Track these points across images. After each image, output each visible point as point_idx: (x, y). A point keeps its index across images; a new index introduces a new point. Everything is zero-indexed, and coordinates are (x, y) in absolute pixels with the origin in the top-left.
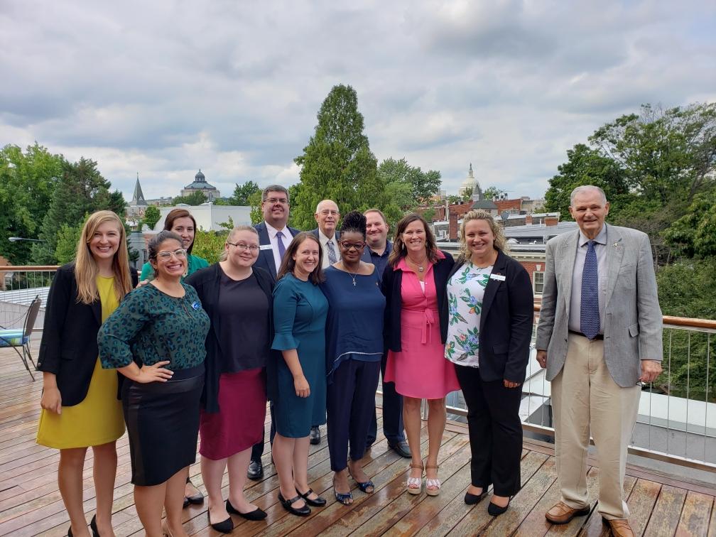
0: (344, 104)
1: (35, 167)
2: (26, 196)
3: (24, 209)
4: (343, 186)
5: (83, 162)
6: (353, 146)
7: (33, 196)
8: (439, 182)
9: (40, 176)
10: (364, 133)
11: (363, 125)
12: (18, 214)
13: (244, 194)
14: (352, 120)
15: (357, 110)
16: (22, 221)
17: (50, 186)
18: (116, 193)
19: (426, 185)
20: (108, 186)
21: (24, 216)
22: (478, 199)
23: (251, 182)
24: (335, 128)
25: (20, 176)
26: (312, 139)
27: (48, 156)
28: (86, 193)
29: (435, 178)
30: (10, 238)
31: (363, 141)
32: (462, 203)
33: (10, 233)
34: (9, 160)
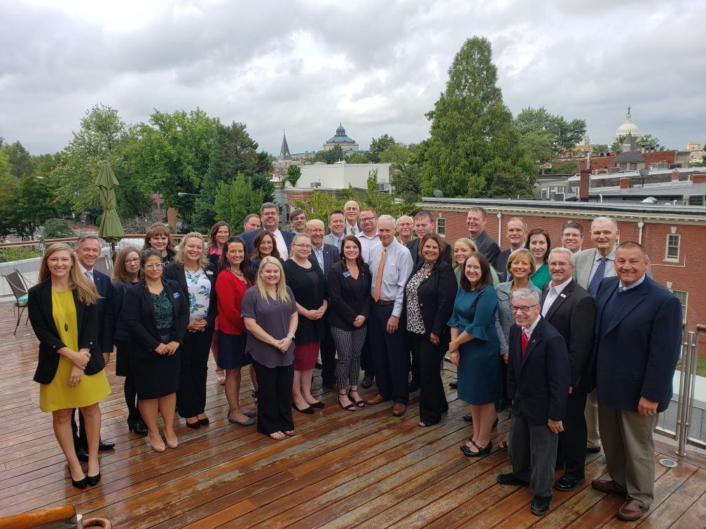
0: (477, 56)
1: (196, 130)
2: (191, 156)
3: (190, 167)
4: (474, 140)
5: (235, 126)
6: (485, 99)
7: (196, 155)
8: (584, 131)
9: (202, 138)
10: (497, 85)
11: (497, 77)
12: (185, 172)
13: (379, 147)
14: (485, 73)
15: (491, 62)
16: (189, 177)
17: (209, 146)
18: (263, 153)
19: (569, 135)
20: (256, 147)
21: (190, 174)
22: (628, 150)
23: (386, 136)
24: (467, 81)
25: (185, 137)
26: (442, 95)
27: (207, 120)
28: (237, 153)
29: (579, 127)
30: (179, 194)
31: (496, 93)
32: (608, 154)
33: (179, 188)
34: (177, 124)
